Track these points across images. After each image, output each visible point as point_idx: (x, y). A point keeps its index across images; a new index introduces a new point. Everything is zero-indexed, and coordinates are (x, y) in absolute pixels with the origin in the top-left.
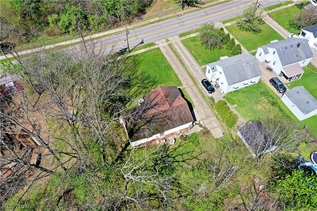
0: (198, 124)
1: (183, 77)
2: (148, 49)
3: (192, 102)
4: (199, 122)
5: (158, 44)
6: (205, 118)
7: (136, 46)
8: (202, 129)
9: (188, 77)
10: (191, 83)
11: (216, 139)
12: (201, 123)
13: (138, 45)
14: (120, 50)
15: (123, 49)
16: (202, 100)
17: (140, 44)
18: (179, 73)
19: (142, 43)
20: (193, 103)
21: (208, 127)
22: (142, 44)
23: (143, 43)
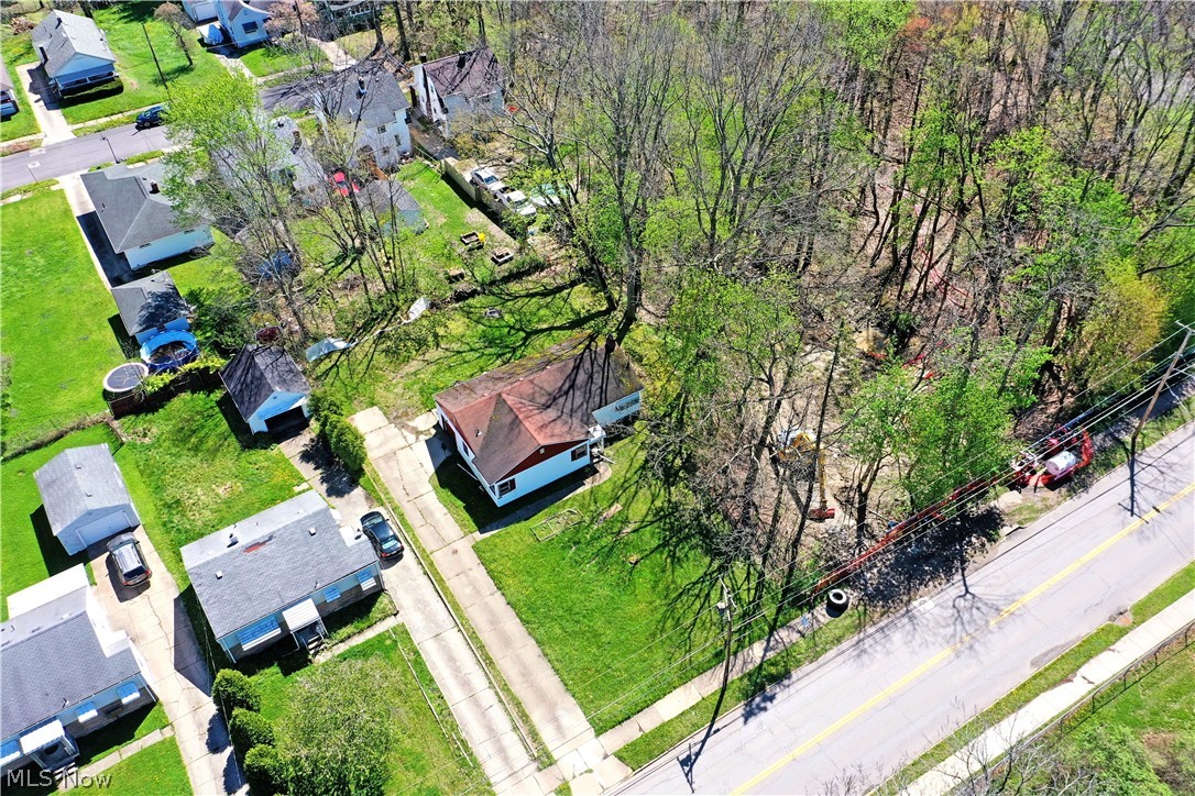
0: (422, 433)
1: (472, 583)
2: (648, 721)
3: (437, 493)
4: (417, 438)
5: (606, 757)
6: (400, 453)
7: (708, 736)
8: (411, 424)
9: (453, 584)
10: (441, 559)
11: (373, 405)
12: (411, 438)
13: (704, 742)
14: (775, 702)
15: (765, 709)
16: (404, 503)
17: (698, 754)
18: (489, 599)
19: (687, 762)
20: (435, 488)
21: (393, 430)
22: (682, 751)
23: (683, 763)
